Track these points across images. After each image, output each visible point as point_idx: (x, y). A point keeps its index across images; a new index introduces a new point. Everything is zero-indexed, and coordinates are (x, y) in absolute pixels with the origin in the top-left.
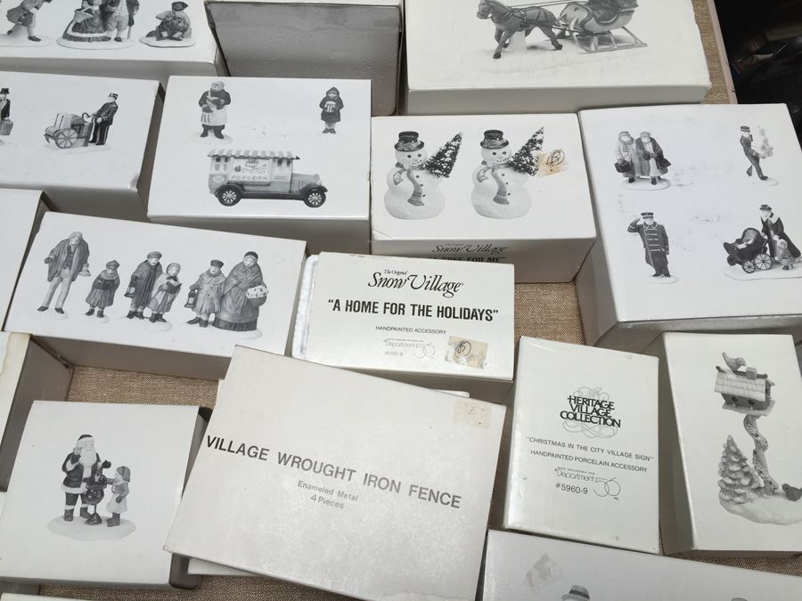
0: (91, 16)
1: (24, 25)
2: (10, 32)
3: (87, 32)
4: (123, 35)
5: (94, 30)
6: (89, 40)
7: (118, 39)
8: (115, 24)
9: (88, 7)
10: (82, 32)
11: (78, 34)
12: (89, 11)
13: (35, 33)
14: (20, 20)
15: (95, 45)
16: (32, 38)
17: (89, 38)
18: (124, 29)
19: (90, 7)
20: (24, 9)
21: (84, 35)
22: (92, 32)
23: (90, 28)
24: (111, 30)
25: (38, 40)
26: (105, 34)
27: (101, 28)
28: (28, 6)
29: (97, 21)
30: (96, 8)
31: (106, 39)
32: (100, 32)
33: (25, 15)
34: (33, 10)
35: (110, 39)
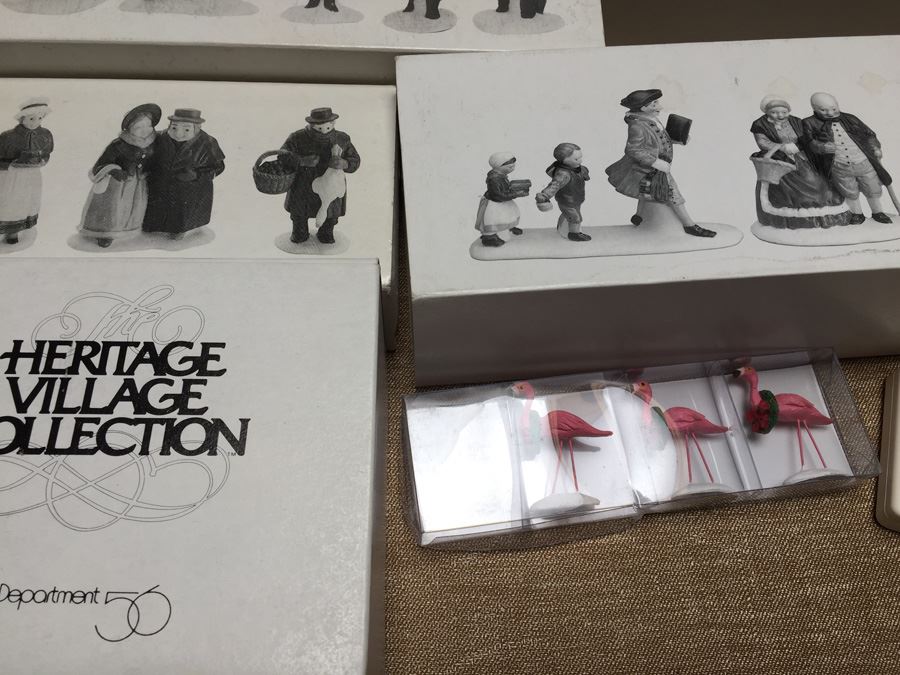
0: (794, 167)
1: (657, 200)
2: (636, 220)
3: (806, 206)
4: (886, 206)
5: (817, 198)
6: (821, 222)
7: (881, 218)
8: (853, 183)
9: (774, 148)
10: (796, 205)
11: (789, 212)
12: (780, 155)
13: (696, 218)
14: (643, 190)
15: (837, 233)
16: (694, 231)
17: (819, 219)
18: (880, 193)
19: (777, 147)
20: (638, 162)
21: (804, 213)
22: (816, 205)
23: (808, 197)
24: (853, 198)
25: (710, 234)
26: (844, 208)
27: (829, 194)
28: (642, 154)
29: (811, 177)
30: (792, 148)
31: (855, 219)
32: (834, 204)
33: (648, 177)
34: (660, 164)
35: (861, 218)
